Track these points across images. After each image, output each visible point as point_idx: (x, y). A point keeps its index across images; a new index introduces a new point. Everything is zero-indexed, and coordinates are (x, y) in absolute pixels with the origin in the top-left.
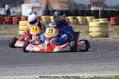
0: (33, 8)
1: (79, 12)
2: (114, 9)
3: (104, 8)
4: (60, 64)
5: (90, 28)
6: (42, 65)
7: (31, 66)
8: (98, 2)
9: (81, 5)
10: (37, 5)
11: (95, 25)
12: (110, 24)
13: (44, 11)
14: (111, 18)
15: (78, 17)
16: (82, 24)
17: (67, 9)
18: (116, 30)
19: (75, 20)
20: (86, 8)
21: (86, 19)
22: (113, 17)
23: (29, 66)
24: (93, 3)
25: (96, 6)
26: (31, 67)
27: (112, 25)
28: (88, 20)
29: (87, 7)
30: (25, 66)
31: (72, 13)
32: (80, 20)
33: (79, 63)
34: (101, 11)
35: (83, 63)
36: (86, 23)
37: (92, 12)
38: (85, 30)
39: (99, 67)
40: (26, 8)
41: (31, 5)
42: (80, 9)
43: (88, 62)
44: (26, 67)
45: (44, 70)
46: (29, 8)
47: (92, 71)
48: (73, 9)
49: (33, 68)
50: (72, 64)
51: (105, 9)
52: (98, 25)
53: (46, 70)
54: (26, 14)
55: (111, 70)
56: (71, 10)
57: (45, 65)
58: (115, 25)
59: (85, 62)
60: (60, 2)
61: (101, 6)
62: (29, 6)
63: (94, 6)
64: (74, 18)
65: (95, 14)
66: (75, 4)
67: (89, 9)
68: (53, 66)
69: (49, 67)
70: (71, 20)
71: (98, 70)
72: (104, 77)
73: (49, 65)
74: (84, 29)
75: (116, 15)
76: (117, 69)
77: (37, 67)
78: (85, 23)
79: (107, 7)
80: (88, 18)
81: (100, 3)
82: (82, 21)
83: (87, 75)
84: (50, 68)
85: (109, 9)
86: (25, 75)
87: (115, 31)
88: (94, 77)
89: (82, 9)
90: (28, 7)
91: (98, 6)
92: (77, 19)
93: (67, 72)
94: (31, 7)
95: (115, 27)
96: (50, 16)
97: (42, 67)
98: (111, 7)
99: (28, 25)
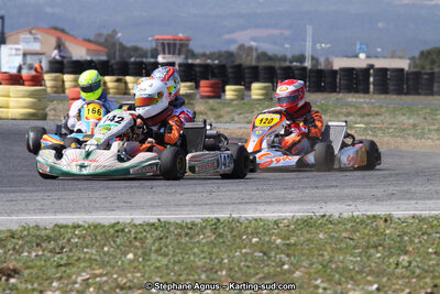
0: (25, 55)
1: (131, 67)
2: (209, 61)
3: (186, 58)
4: (80, 189)
6: (40, 191)
7: (14, 192)
8: (175, 44)
9: (136, 49)
10: (36, 47)
12: (198, 96)
14: (203, 83)
15: (129, 79)
17: (104, 58)
18: (212, 109)
19: (123, 85)
20: (147, 57)
22: (207, 79)
23: (9, 192)
24: (163, 44)
25: (169, 53)
26: (12, 195)
27: (203, 97)
29: (149, 54)
31: (115, 67)
32: (130, 85)
33: (125, 187)
34: (180, 65)
35: (133, 187)
39: (169, 198)
40: (11, 55)
41: (22, 46)
42: (133, 59)
44: (2, 195)
45: (43, 202)
46: (16, 55)
47: (154, 207)
48: (118, 58)
49: (19, 196)
50: (107, 188)
51: (190, 61)
53: (47, 202)
54: (10, 68)
55: (195, 205)
56: (113, 62)
57: (48, 191)
58: (209, 97)
60: (89, 41)
61: (179, 54)
62: (17, 49)
63: (164, 53)
64: (118, 81)
66: (123, 48)
67: (152, 60)
68: (65, 193)
69: (56, 195)
70: (110, 85)
71: (166, 205)
72: (178, 222)
73: (55, 190)
75: (214, 76)
76: (209, 202)
77: (27, 195)
79: (194, 55)
81: (178, 46)
83: (140, 217)
85: (198, 61)
87: (209, 112)
88: (156, 221)
89: (138, 60)
90: (14, 52)
91: (174, 54)
92: (126, 83)
93: (97, 209)
94: (21, 52)
95: (211, 101)
96: (63, 73)
97: (40, 195)
98: (204, 55)
99: (11, 94)
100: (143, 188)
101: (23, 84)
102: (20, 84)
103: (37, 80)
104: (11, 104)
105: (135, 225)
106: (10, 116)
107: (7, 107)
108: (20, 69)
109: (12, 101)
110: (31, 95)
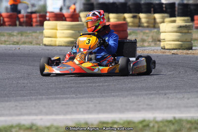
1: (143, 7)
4: (114, 96)
5: (162, 34)
6: (85, 97)
7: (67, 98)
11: (170, 29)
12: (194, 27)
13: (84, 4)
14: (196, 17)
15: (142, 15)
16: (148, 27)
19: (137, 20)
21: (155, 19)
23: (63, 98)
26: (65, 100)
28: (158, 20)
30: (56, 98)
31: (131, 7)
32: (143, 20)
33: (146, 94)
34: (179, 4)
35: (152, 94)
36: (154, 25)
37: (164, 6)
38: (152, 37)
39: (179, 102)
43: (160, 92)
44: (57, 101)
45: (88, 105)
47: (169, 108)
49: (70, 101)
50: (134, 95)
51: (185, 2)
52: (175, 29)
53: (91, 105)
54: (54, 8)
56: (129, 3)
57: (90, 97)
59: (155, 92)
65: (169, 10)
67: (157, 2)
68: (103, 99)
69: (97, 100)
70: (129, 20)
71: (178, 107)
72: (189, 119)
73: (96, 97)
74: (151, 34)
78: (152, 25)
80: (157, 16)
82: (148, 22)
83: (160, 116)
84: (97, 102)
86: (58, 114)
88: (172, 119)
92: (140, 19)
93: (127, 110)
97: (85, 100)
99: (58, 28)
100: (159, 94)
101: (65, 20)
102: (63, 20)
103: (75, 17)
104: (58, 35)
105: (157, 122)
106: (57, 43)
107: (56, 37)
108: (61, 9)
109: (59, 33)
110: (72, 28)
